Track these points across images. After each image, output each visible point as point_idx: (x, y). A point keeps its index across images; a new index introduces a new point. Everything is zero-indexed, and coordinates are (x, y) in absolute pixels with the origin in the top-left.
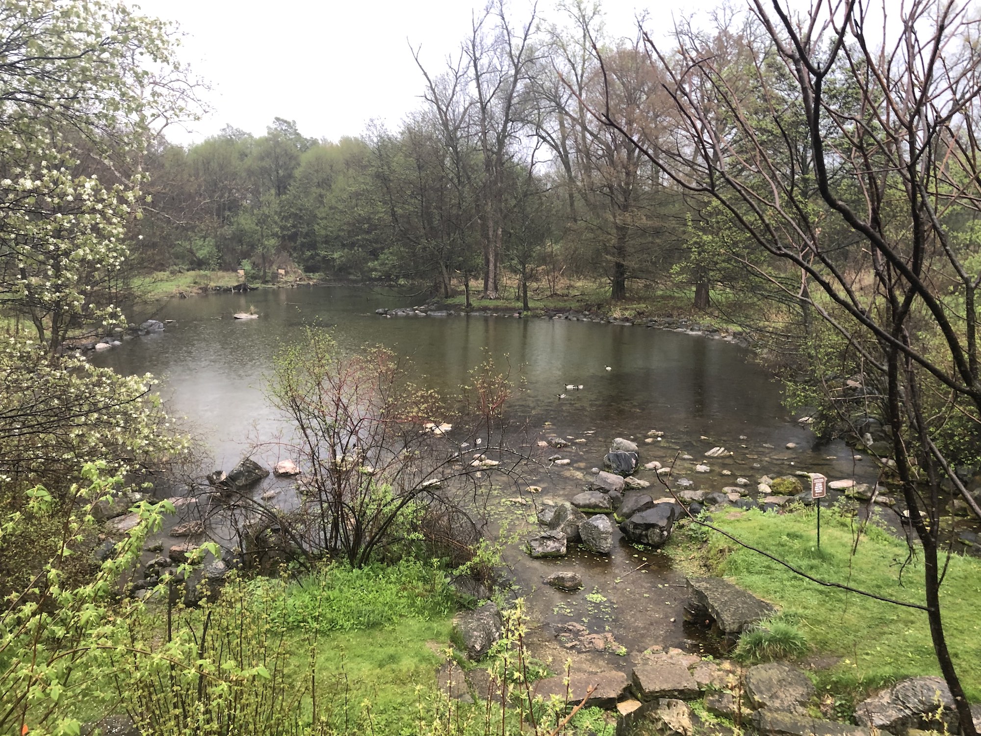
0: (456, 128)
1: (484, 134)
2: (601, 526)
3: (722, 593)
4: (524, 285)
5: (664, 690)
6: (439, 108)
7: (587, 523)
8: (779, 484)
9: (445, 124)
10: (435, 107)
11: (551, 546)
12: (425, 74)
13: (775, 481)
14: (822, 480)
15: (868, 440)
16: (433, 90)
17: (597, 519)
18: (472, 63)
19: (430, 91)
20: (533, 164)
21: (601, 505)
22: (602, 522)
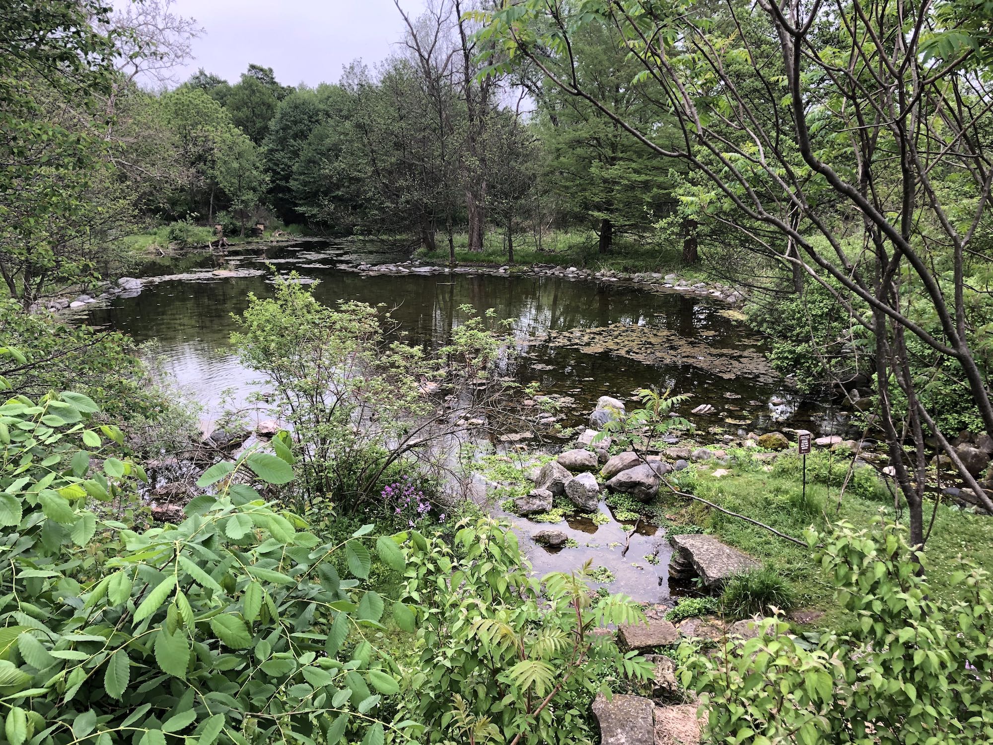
0: (439, 78)
1: (467, 81)
2: (587, 485)
3: (707, 550)
4: (510, 240)
5: (649, 646)
6: (420, 55)
7: (573, 481)
8: (765, 441)
9: (428, 73)
10: (417, 54)
11: (536, 504)
12: (406, 19)
13: (761, 438)
14: (808, 437)
15: (855, 396)
16: (415, 36)
17: (583, 477)
18: (455, 9)
19: (412, 37)
20: (517, 115)
21: (587, 463)
22: (588, 480)
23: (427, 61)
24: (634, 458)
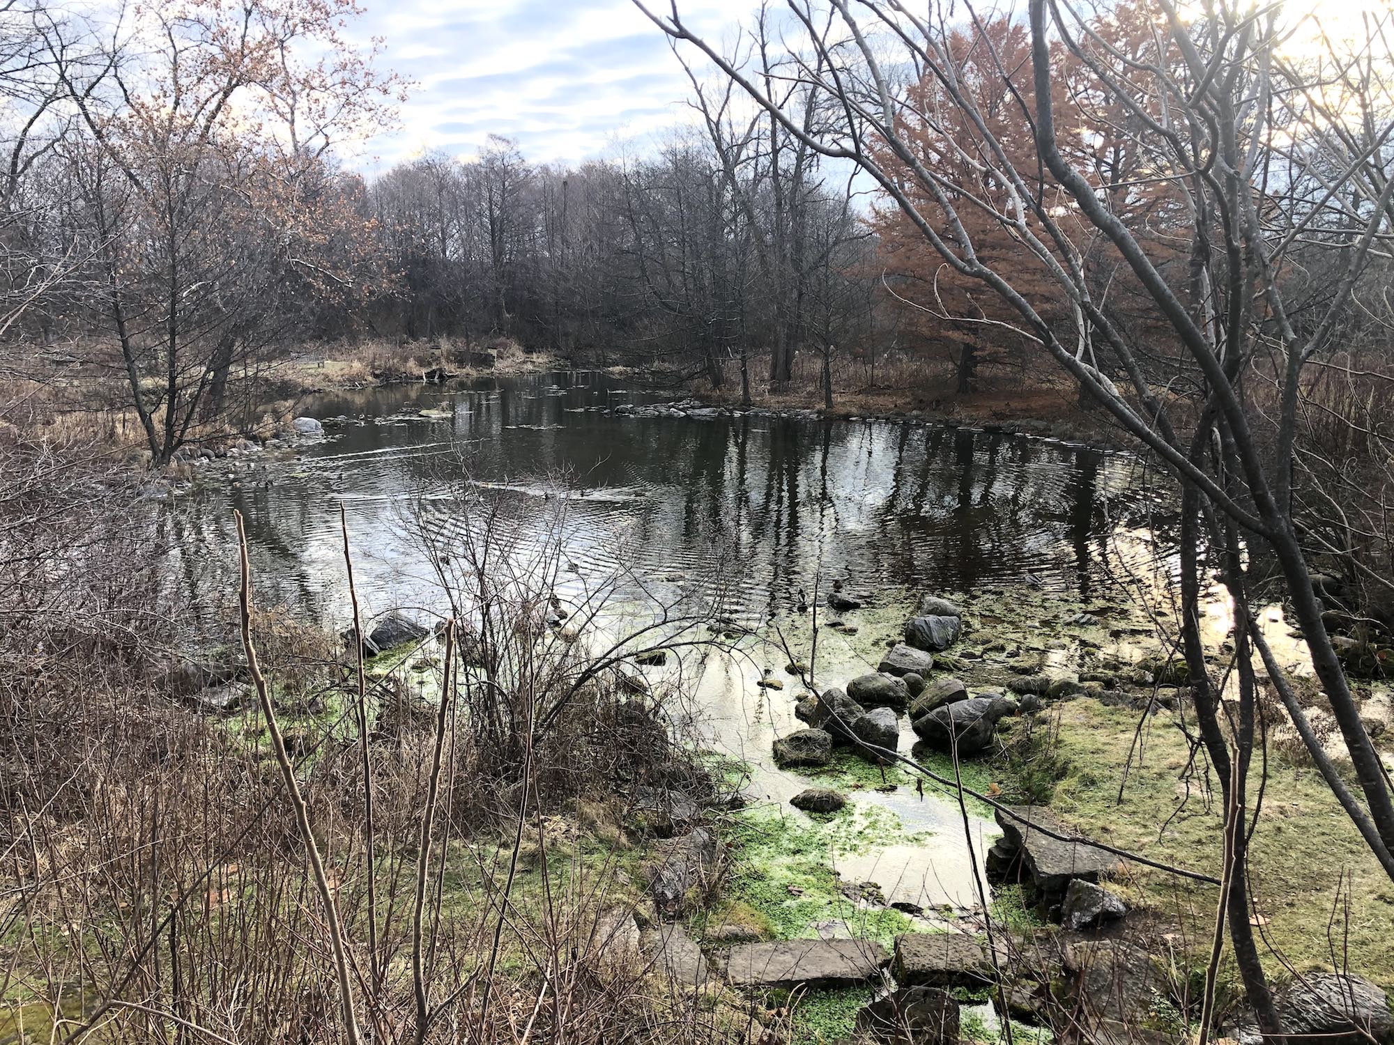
2: (881, 726)
4: (828, 371)
6: (708, 119)
7: (863, 719)
9: (718, 140)
10: (702, 115)
11: (806, 751)
12: (687, 69)
16: (699, 92)
17: (878, 714)
19: (695, 94)
20: (849, 197)
21: (891, 694)
22: (883, 717)
23: (717, 124)
24: (957, 689)
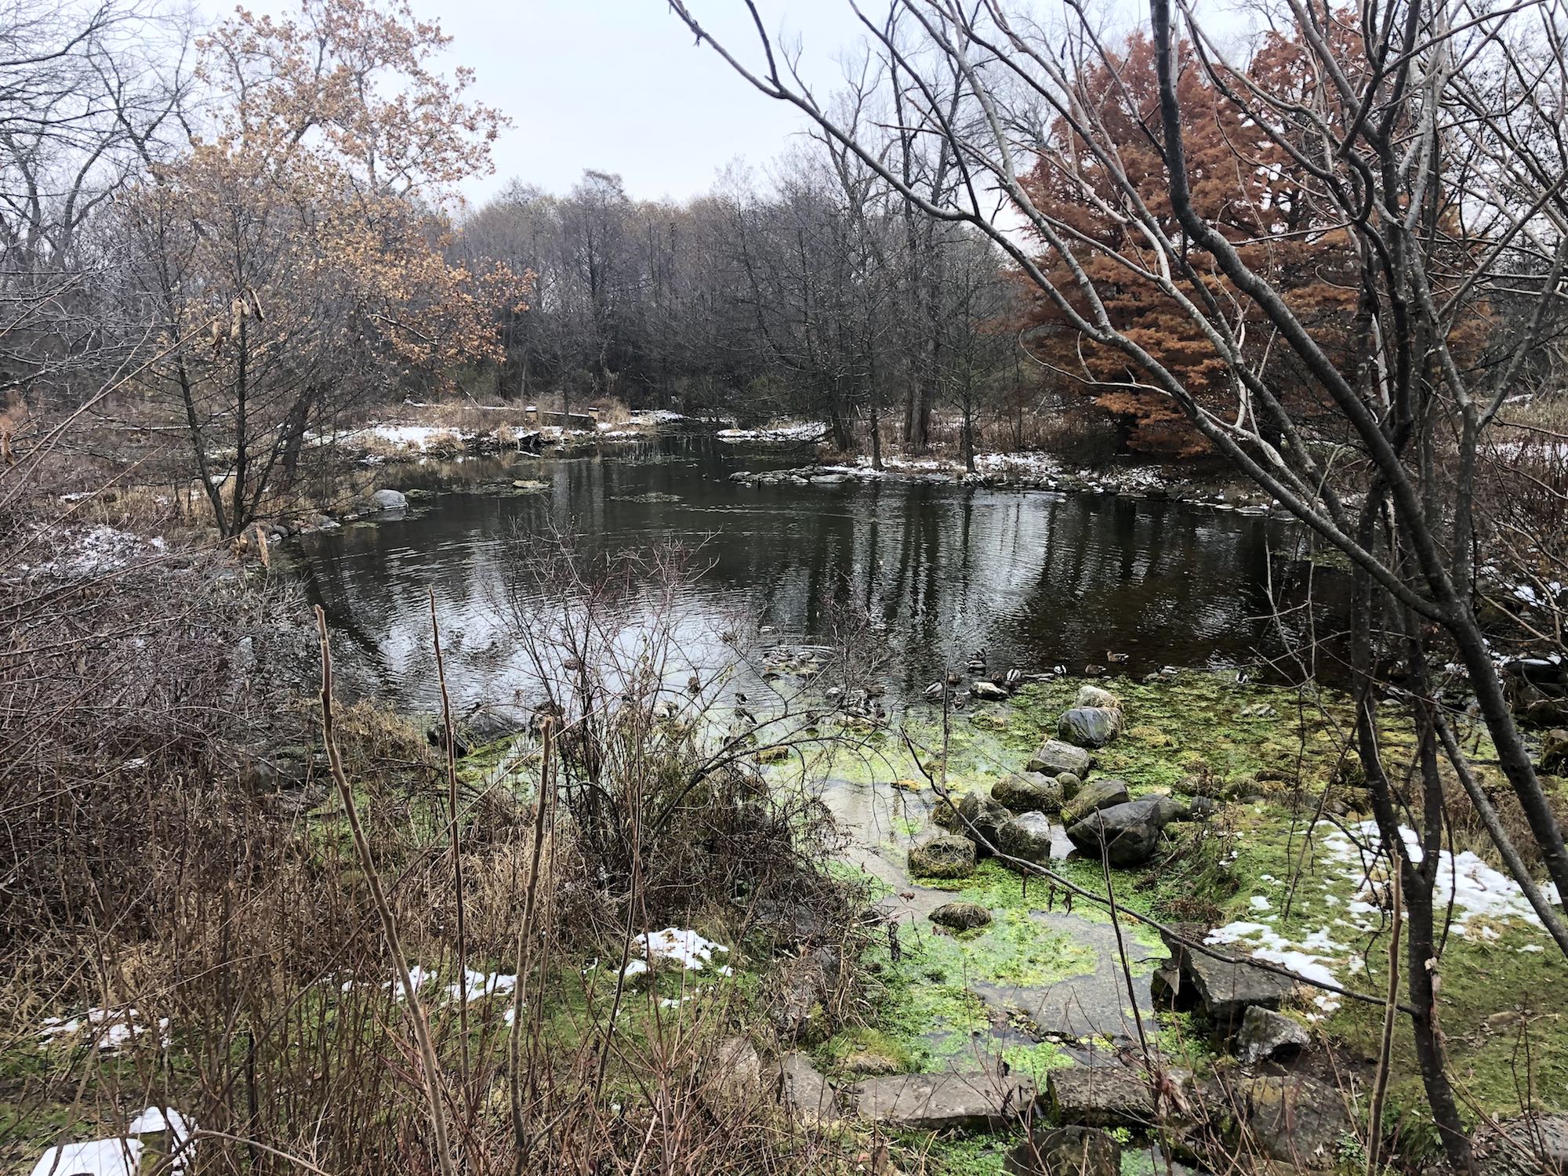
2: (1032, 833)
6: (833, 150)
9: (844, 175)
10: (826, 147)
11: (946, 860)
17: (1027, 819)
21: (1043, 797)
22: (1035, 824)
23: (843, 157)
24: (1117, 790)
